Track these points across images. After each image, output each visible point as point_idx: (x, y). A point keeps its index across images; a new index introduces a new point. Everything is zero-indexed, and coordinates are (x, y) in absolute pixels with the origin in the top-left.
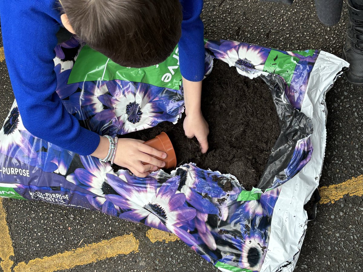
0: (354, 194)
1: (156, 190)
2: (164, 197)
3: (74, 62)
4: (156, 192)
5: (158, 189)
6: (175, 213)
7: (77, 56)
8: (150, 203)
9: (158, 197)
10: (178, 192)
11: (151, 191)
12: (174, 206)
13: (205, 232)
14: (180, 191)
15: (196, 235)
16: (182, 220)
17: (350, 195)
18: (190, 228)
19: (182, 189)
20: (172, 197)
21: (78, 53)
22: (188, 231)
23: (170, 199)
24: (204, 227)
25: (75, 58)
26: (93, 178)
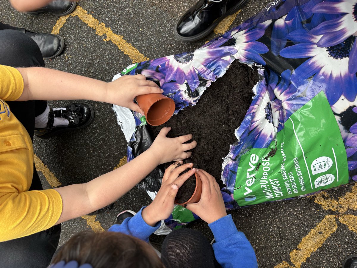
0: (123, 159)
1: (198, 70)
2: (189, 71)
3: (335, 114)
4: (196, 69)
5: (197, 72)
6: (175, 69)
7: (339, 121)
8: (193, 59)
9: (192, 68)
10: (186, 82)
11: (200, 67)
12: (179, 72)
13: (154, 75)
14: (186, 84)
15: (155, 69)
16: (169, 68)
17: (125, 156)
18: (161, 69)
19: (185, 85)
20: (185, 76)
21: (339, 124)
22: (160, 66)
23: (184, 74)
24: (158, 77)
25: (338, 118)
26: (245, 40)
